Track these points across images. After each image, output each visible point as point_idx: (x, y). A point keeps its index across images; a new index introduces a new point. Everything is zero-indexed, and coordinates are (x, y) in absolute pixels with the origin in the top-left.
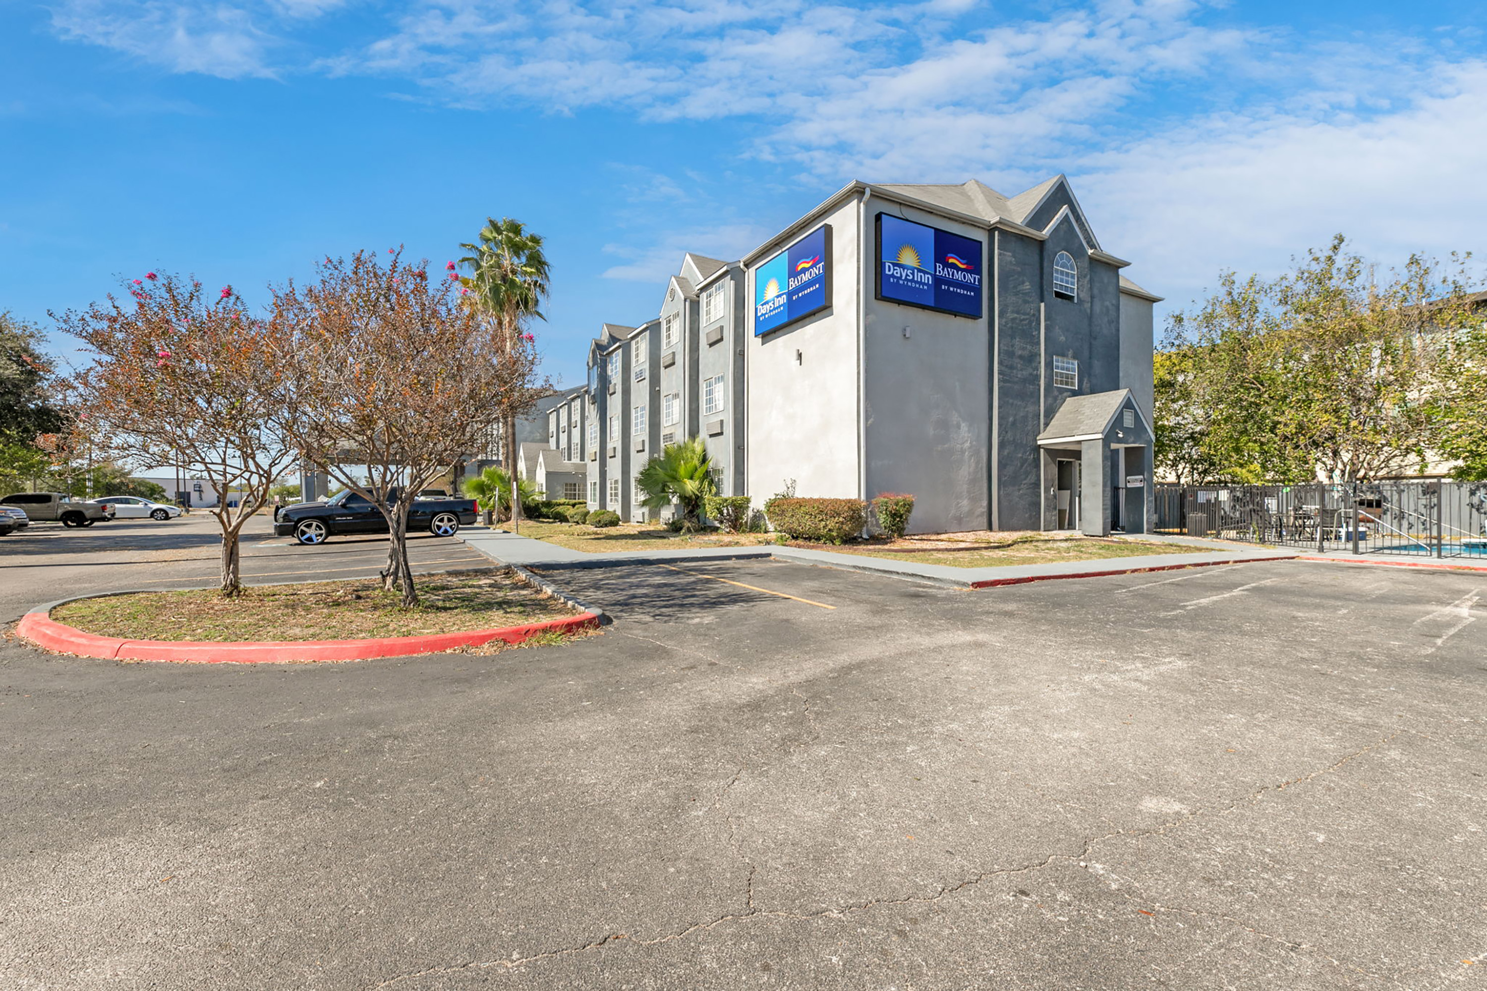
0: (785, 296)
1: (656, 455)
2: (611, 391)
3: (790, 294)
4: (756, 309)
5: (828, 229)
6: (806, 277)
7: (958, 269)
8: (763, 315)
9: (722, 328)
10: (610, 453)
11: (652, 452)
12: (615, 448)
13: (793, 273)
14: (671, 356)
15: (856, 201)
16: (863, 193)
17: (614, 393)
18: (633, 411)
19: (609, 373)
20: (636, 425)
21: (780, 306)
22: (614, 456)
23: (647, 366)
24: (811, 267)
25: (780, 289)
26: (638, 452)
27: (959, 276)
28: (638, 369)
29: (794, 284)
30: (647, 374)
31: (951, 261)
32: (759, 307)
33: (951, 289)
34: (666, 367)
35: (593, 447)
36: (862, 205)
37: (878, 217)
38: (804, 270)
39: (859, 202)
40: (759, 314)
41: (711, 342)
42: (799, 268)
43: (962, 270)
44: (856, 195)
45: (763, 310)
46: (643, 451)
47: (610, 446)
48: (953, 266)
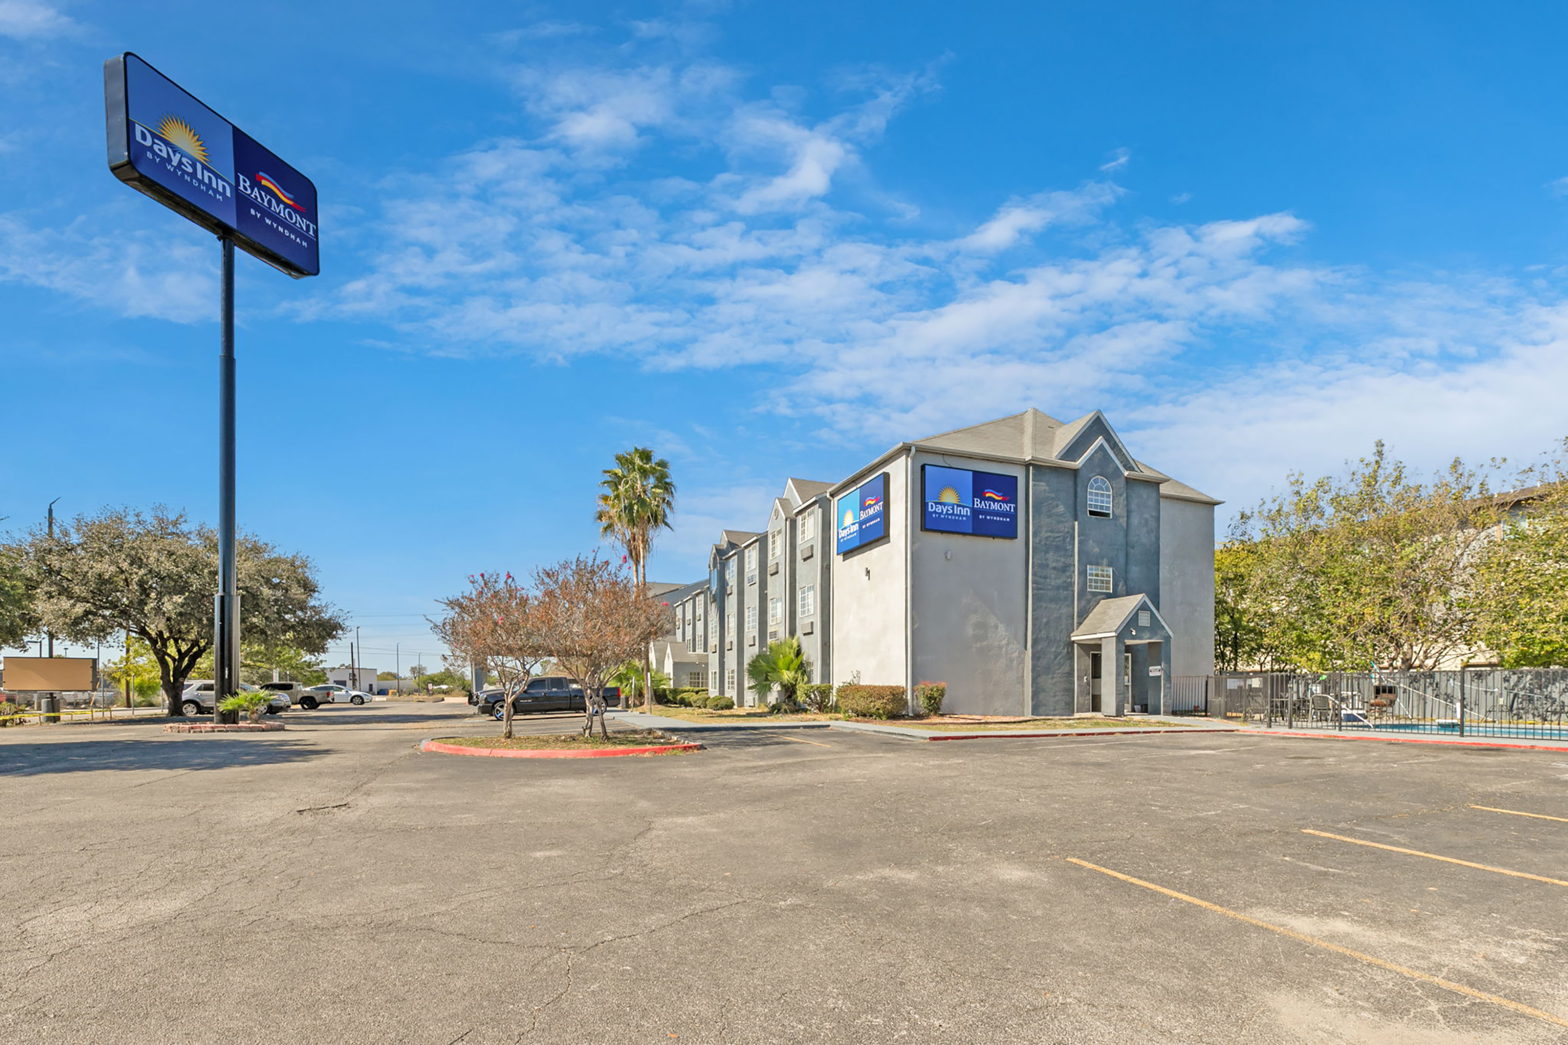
0: (857, 525)
1: (764, 649)
2: (728, 592)
3: (861, 524)
4: (838, 532)
5: (886, 476)
6: (871, 512)
7: (994, 501)
8: (843, 538)
9: (812, 546)
10: (727, 646)
11: (761, 647)
12: (731, 642)
13: (863, 507)
14: (775, 567)
15: (904, 456)
16: (910, 450)
17: (731, 594)
18: (746, 611)
19: (727, 577)
20: (749, 623)
21: (854, 533)
22: (731, 649)
23: (757, 572)
24: (875, 504)
25: (854, 519)
26: (750, 646)
27: (995, 507)
28: (750, 575)
29: (863, 516)
30: (757, 580)
31: (988, 495)
32: (840, 531)
33: (988, 518)
34: (772, 575)
35: (714, 641)
36: (909, 459)
37: (923, 468)
38: (870, 506)
39: (907, 456)
40: (840, 537)
41: (805, 557)
42: (867, 504)
43: (998, 501)
44: (904, 452)
45: (843, 534)
46: (754, 645)
47: (727, 640)
48: (990, 499)
